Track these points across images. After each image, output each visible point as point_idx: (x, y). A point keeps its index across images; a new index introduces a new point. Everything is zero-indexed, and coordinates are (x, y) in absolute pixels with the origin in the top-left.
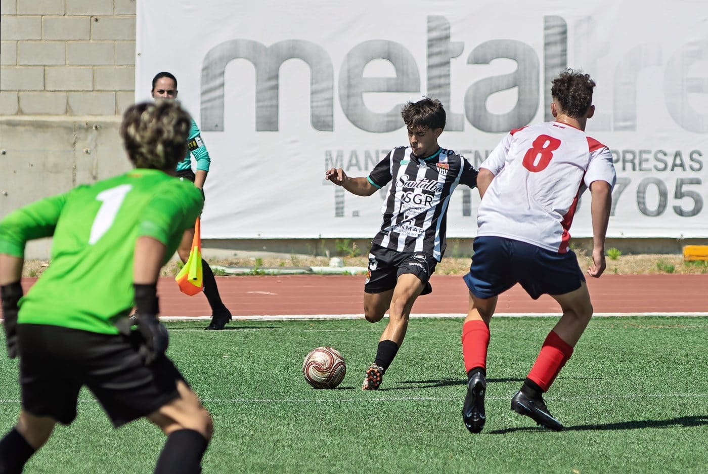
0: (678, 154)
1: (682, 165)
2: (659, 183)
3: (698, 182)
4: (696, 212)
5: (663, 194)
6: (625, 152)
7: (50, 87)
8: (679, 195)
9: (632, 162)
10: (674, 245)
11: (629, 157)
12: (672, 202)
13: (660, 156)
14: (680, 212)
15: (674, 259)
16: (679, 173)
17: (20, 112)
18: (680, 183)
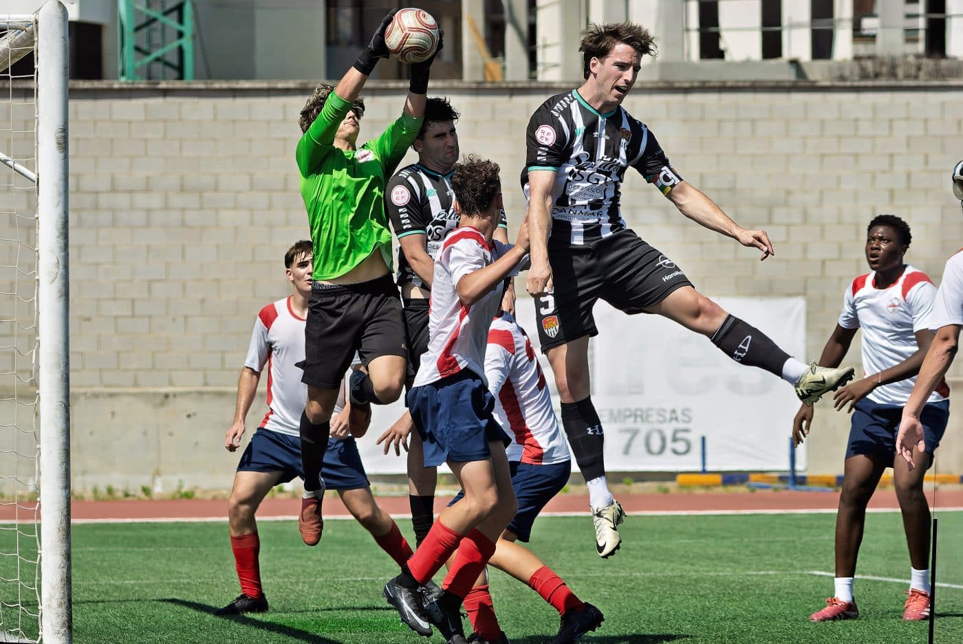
0: (674, 411)
1: (676, 419)
2: (661, 432)
3: (687, 431)
4: (687, 452)
5: (663, 440)
6: (637, 410)
7: (227, 366)
8: (675, 440)
9: (641, 416)
10: (671, 476)
11: (639, 413)
12: (670, 445)
13: (662, 413)
14: (675, 452)
15: (671, 485)
16: (675, 425)
17: (206, 384)
18: (676, 432)
